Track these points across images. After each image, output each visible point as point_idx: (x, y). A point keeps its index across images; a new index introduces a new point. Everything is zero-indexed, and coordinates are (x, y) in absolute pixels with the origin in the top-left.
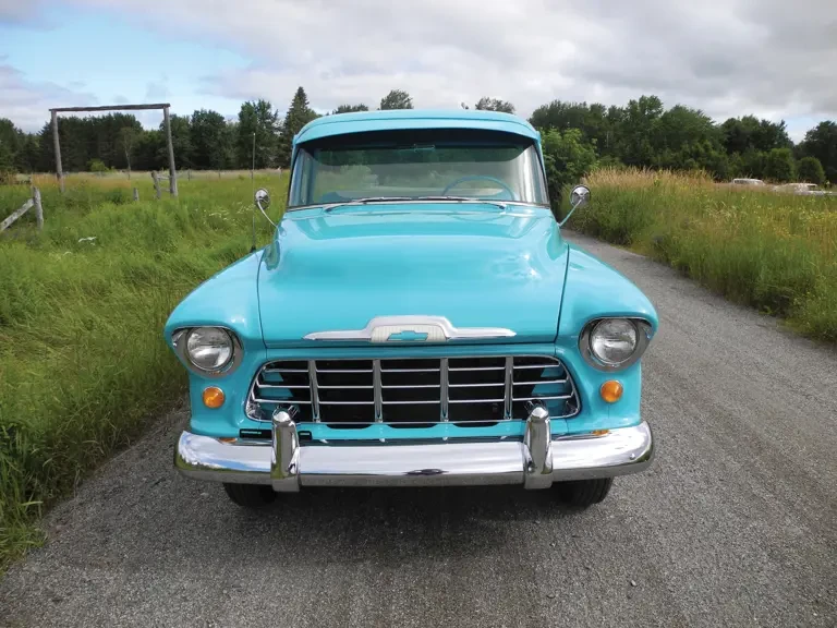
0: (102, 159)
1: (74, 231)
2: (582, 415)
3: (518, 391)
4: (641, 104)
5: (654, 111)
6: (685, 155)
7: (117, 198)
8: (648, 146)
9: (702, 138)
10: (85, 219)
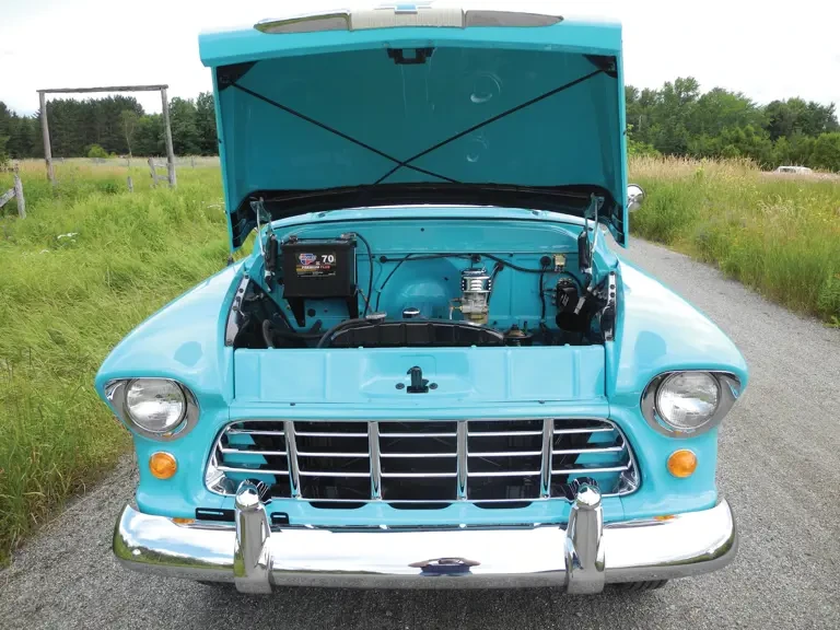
0: (102, 144)
1: (55, 226)
2: (643, 493)
3: (559, 462)
4: (677, 87)
5: (691, 93)
6: (726, 141)
7: (110, 189)
8: (684, 131)
9: (743, 123)
10: (71, 211)
